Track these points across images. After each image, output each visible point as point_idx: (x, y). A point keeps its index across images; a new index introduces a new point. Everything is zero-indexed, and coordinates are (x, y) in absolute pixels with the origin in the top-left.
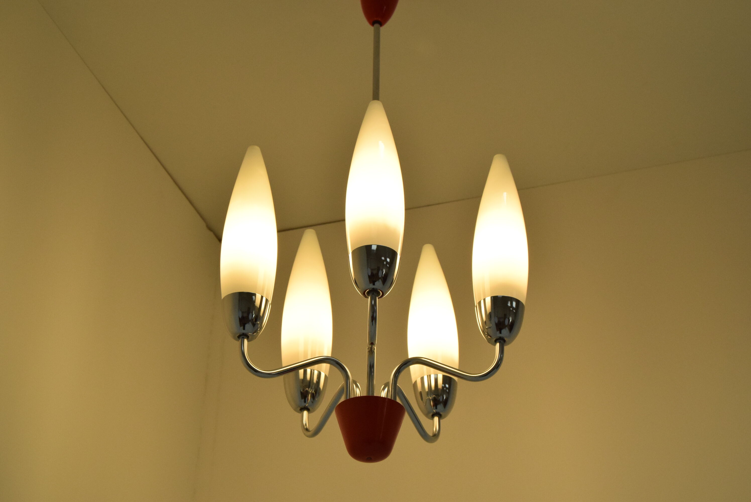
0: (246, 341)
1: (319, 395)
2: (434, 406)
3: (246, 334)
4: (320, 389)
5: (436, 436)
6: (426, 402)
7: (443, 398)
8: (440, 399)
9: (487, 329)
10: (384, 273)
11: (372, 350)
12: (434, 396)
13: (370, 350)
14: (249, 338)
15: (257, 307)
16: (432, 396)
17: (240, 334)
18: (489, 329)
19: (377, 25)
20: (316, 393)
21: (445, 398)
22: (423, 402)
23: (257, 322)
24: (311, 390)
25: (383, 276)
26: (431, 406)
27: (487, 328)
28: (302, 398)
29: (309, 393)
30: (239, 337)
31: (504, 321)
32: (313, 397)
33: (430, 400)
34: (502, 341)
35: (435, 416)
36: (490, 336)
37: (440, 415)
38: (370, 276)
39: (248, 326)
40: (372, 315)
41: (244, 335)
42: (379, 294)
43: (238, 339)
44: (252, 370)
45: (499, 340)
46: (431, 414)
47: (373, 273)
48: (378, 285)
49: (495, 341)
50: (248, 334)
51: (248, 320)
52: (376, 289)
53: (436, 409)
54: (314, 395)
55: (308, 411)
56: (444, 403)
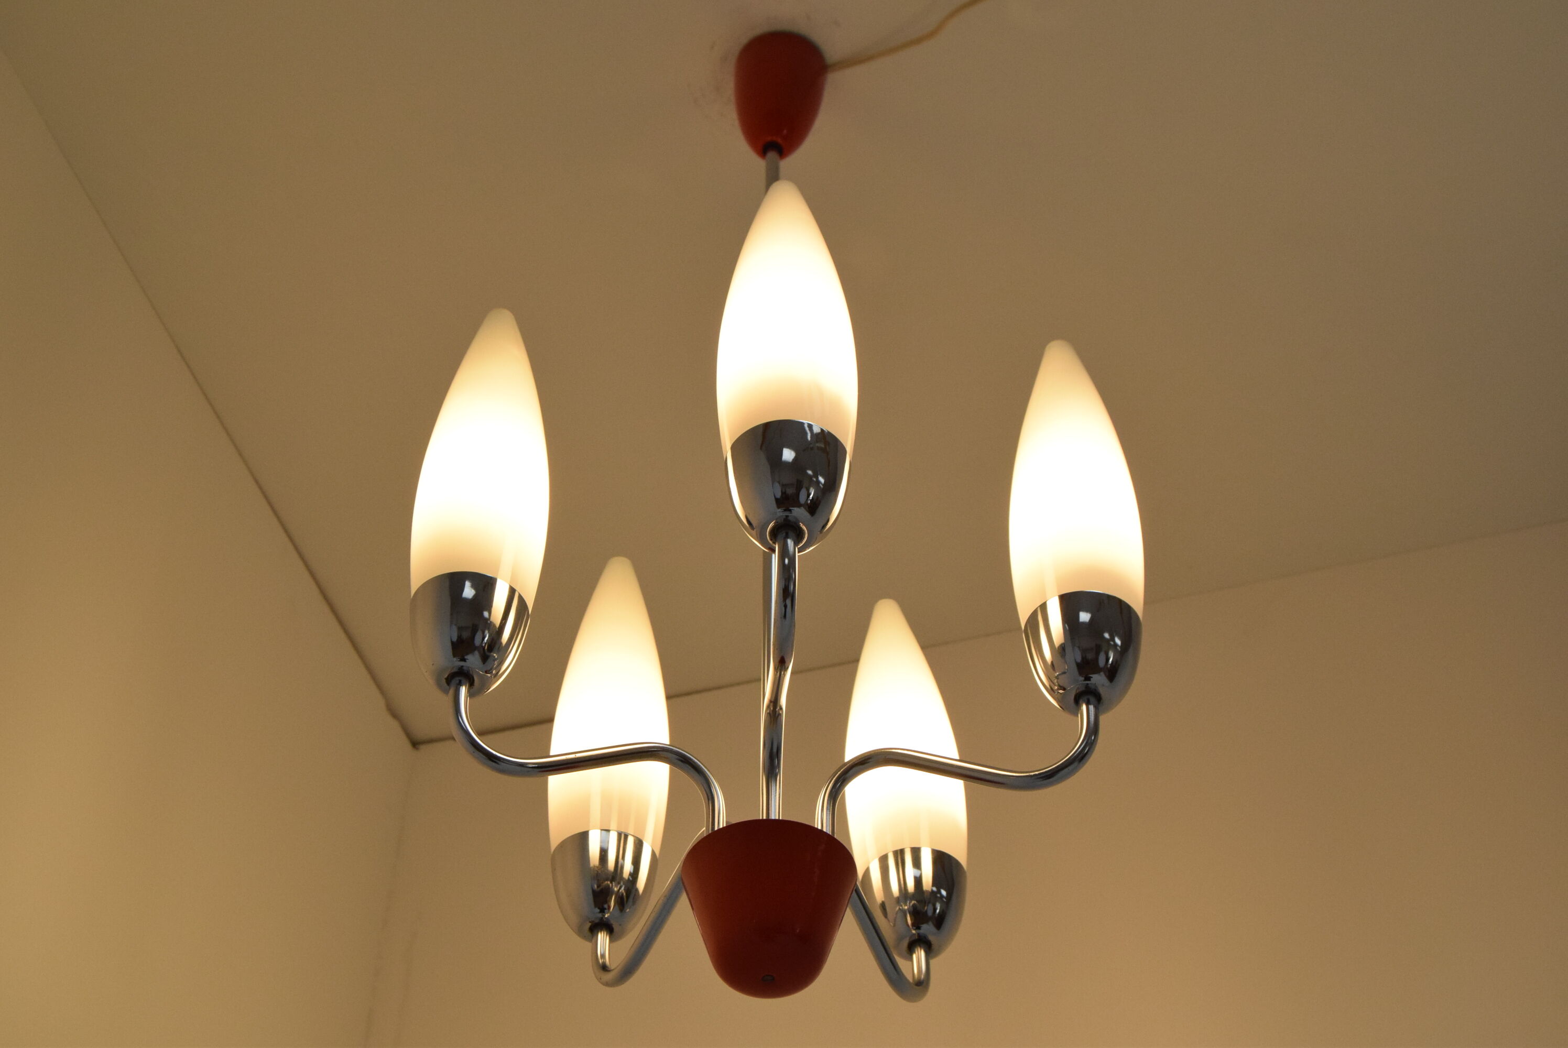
0: (463, 690)
1: (634, 903)
2: (913, 925)
3: (468, 672)
4: (637, 890)
5: (922, 984)
6: (895, 920)
7: (935, 909)
8: (926, 911)
9: (1057, 677)
10: (811, 496)
11: (776, 712)
12: (915, 902)
13: (771, 712)
14: (473, 685)
15: (494, 626)
16: (908, 904)
17: (453, 671)
18: (1064, 676)
19: (772, 155)
20: (628, 897)
21: (938, 911)
22: (889, 920)
23: (492, 654)
24: (616, 886)
25: (809, 502)
26: (908, 925)
27: (1058, 675)
28: (595, 903)
29: (613, 892)
30: (449, 680)
31: (1097, 659)
32: (622, 903)
33: (904, 912)
34: (1092, 699)
35: (915, 947)
36: (1063, 689)
37: (929, 945)
38: (780, 499)
39: (473, 658)
40: (783, 587)
41: (462, 673)
42: (801, 536)
43: (448, 687)
44: (484, 756)
45: (1086, 697)
46: (907, 940)
47: (787, 494)
48: (798, 515)
49: (1077, 699)
50: (472, 670)
51: (473, 646)
52: (794, 522)
53: (919, 931)
54: (622, 900)
55: (608, 931)
56: (935, 922)
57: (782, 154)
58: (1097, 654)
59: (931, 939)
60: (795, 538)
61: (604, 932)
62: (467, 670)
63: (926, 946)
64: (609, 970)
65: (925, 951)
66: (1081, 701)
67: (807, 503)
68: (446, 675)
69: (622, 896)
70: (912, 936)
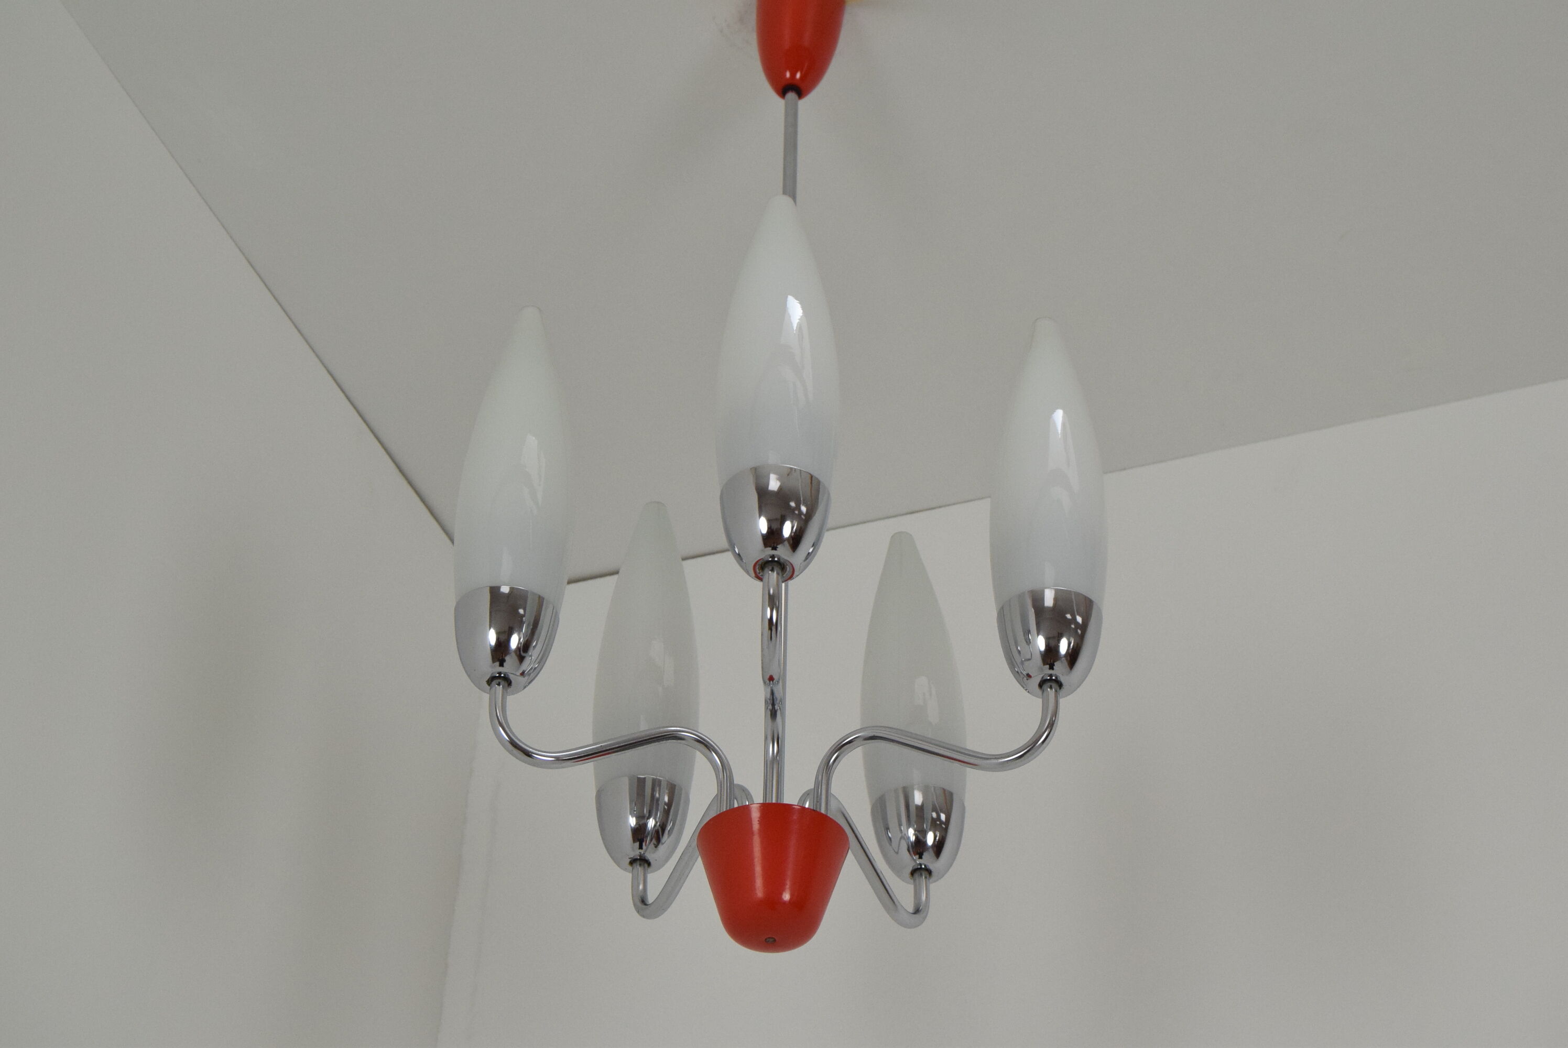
5: (920, 913)
7: (934, 838)
8: (926, 841)
10: (795, 528)
14: (511, 686)
17: (493, 675)
18: (1028, 663)
19: (791, 95)
20: (663, 829)
27: (1023, 661)
30: (489, 683)
31: (1058, 646)
32: (659, 837)
34: (1054, 685)
35: (916, 875)
36: (1029, 676)
37: (929, 872)
38: (766, 534)
39: (510, 661)
40: (769, 616)
41: (499, 677)
42: (784, 569)
43: (489, 687)
44: (521, 753)
45: (1049, 684)
46: (910, 869)
47: (772, 528)
48: (783, 552)
49: (1041, 685)
50: (510, 674)
51: (510, 650)
52: (779, 559)
53: (921, 860)
54: (658, 835)
55: (646, 865)
56: (935, 849)
57: (801, 94)
58: (1059, 641)
59: (931, 867)
60: (780, 572)
61: (642, 868)
62: (505, 675)
63: (927, 873)
64: (648, 903)
65: (926, 878)
66: (1045, 686)
67: (791, 535)
68: (487, 680)
69: (657, 832)
70: (914, 866)
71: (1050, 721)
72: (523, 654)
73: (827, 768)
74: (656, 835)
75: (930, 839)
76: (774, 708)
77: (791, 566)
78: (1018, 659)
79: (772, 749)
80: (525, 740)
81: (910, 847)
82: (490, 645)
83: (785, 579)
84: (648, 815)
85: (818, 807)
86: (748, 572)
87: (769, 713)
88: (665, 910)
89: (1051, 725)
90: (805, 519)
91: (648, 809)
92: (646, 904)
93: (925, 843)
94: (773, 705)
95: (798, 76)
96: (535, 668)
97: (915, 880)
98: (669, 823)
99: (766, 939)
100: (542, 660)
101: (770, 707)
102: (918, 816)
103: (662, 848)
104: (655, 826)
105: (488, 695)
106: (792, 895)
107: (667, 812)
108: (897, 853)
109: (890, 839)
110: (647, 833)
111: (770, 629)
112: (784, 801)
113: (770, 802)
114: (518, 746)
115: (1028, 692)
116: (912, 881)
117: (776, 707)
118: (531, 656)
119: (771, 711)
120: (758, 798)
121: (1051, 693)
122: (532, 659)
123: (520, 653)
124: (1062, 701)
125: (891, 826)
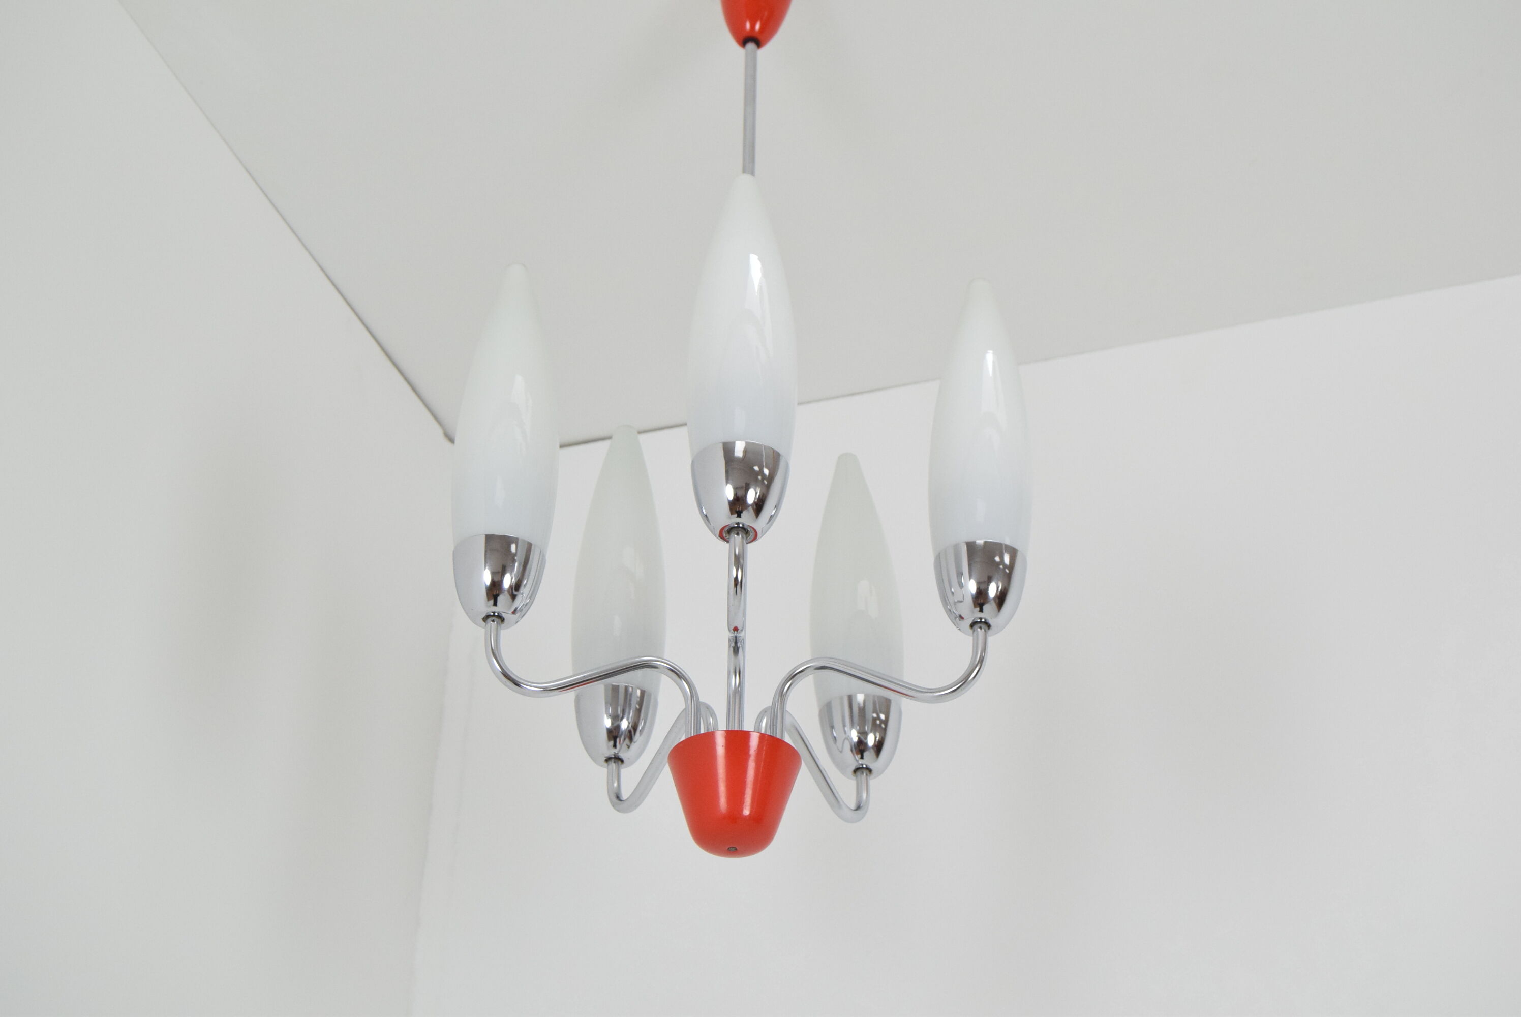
1: (641, 732)
5: (861, 809)
7: (875, 738)
8: (868, 741)
10: (758, 495)
14: (504, 622)
17: (488, 614)
18: (960, 604)
19: (751, 46)
20: (635, 730)
23: (519, 592)
24: (625, 725)
25: (756, 500)
26: (852, 754)
28: (609, 739)
29: (623, 730)
30: (485, 620)
31: (988, 589)
32: (631, 736)
34: (983, 626)
35: (858, 773)
36: (961, 618)
37: (869, 770)
38: (732, 501)
39: (503, 599)
40: (735, 576)
41: (494, 615)
42: (749, 534)
43: (484, 624)
44: (511, 683)
45: (979, 625)
46: (853, 768)
47: (738, 495)
48: (747, 518)
49: (972, 625)
50: (502, 613)
51: (503, 589)
52: (743, 525)
53: (862, 760)
54: (631, 734)
55: (620, 762)
56: (876, 749)
57: (759, 44)
58: (988, 585)
59: (871, 766)
60: (745, 536)
61: (616, 764)
62: (498, 614)
63: (867, 771)
64: (622, 799)
65: (867, 775)
66: (976, 627)
67: (754, 502)
68: (482, 617)
69: (630, 732)
70: (857, 766)
71: (980, 656)
72: (515, 593)
73: (782, 695)
74: (629, 735)
75: (871, 740)
76: (736, 648)
77: (753, 531)
78: (951, 599)
79: (735, 681)
80: (516, 671)
81: (853, 747)
82: (486, 585)
83: (749, 541)
84: (621, 716)
85: (774, 733)
86: (716, 536)
87: (732, 649)
88: (637, 806)
89: (981, 661)
90: (767, 484)
91: (622, 708)
92: (621, 801)
93: (866, 744)
94: (736, 643)
95: (758, 27)
96: (527, 604)
97: (856, 777)
98: (640, 722)
99: (729, 848)
100: (532, 596)
101: (733, 645)
102: (860, 716)
103: (635, 746)
104: (628, 727)
105: (484, 629)
106: (751, 811)
107: (639, 711)
108: (841, 752)
109: (835, 738)
110: (620, 733)
111: (736, 585)
112: (745, 727)
113: (733, 729)
114: (511, 679)
115: (959, 629)
116: (854, 778)
117: (739, 644)
118: (522, 594)
119: (734, 648)
120: (722, 726)
121: (980, 632)
122: (523, 597)
123: (512, 593)
124: (990, 639)
125: (836, 726)
